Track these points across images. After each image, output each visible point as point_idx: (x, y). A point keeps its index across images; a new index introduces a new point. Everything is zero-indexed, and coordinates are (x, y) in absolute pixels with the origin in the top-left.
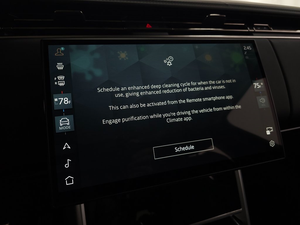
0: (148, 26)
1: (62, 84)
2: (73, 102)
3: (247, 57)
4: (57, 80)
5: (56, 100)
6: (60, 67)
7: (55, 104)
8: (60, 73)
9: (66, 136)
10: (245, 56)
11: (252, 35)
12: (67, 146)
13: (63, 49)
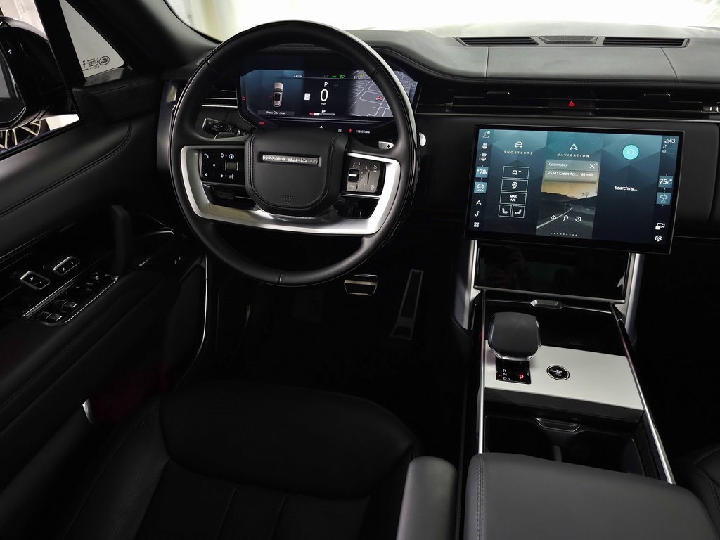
0: (571, 104)
1: (484, 160)
2: (488, 174)
3: (664, 151)
4: (481, 157)
5: (478, 170)
6: (485, 146)
7: (477, 173)
8: (484, 151)
9: (480, 196)
10: (662, 149)
11: (708, 119)
12: (479, 202)
13: (489, 132)
